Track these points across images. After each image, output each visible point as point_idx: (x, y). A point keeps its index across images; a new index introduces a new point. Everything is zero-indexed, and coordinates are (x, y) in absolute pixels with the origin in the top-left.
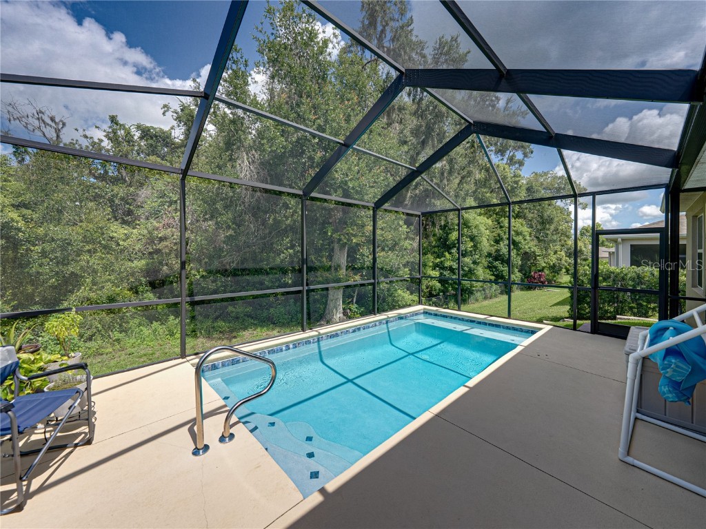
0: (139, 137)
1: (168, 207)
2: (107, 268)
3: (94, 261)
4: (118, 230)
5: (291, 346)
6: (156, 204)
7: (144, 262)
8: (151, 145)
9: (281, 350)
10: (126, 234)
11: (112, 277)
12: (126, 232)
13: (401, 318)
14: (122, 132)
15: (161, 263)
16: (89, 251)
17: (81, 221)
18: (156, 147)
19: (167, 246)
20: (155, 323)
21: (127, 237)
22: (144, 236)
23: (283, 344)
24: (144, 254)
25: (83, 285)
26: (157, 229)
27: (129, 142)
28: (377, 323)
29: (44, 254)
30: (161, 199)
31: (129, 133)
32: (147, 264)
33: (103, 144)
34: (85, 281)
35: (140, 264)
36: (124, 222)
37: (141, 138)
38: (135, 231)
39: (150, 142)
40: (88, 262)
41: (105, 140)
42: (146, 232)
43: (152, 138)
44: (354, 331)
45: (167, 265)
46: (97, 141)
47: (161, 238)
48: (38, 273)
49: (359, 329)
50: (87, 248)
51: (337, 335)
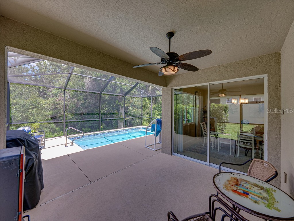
0: (49, 65)
1: (61, 93)
2: (38, 114)
3: (34, 112)
4: (42, 101)
5: (95, 135)
6: (56, 92)
7: (51, 112)
8: (54, 68)
9: (92, 136)
10: (45, 103)
11: (40, 117)
12: (45, 102)
13: (133, 129)
14: (43, 63)
15: (57, 113)
16: (32, 108)
17: (29, 98)
18: (56, 69)
19: (60, 106)
20: (55, 133)
21: (46, 103)
22: (52, 103)
23: (93, 134)
24: (51, 109)
25: (30, 120)
26: (56, 101)
27: (45, 67)
28: (124, 130)
29: (16, 109)
30: (58, 90)
31: (45, 64)
32: (53, 113)
33: (35, 68)
34: (30, 119)
35: (50, 113)
36: (43, 97)
37: (50, 65)
38: (49, 101)
39: (54, 67)
40: (31, 112)
41: (36, 66)
42: (52, 102)
43: (54, 66)
44: (116, 132)
45: (60, 113)
46: (33, 67)
47: (58, 104)
48: (14, 115)
49: (118, 132)
50: (31, 107)
51: (110, 133)
